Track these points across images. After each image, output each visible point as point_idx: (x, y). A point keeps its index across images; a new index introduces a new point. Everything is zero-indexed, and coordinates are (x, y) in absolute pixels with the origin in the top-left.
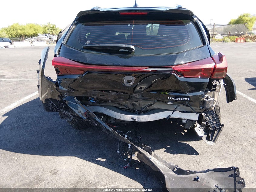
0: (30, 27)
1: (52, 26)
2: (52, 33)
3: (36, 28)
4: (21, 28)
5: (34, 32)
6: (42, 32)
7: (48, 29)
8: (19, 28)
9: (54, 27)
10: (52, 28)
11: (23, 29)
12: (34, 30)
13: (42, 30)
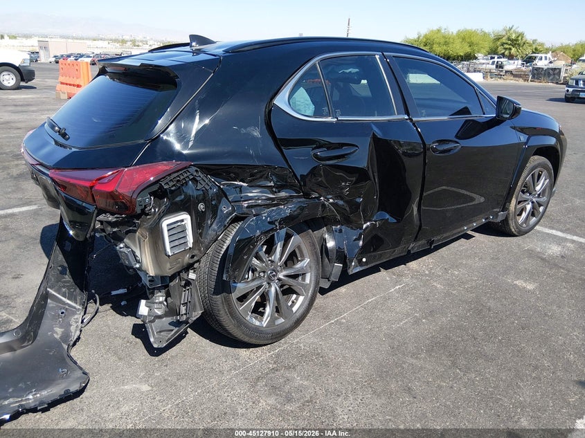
0: (464, 39)
1: (513, 37)
2: (510, 53)
3: (474, 40)
4: (442, 41)
5: (468, 50)
6: (488, 49)
7: (502, 44)
8: (437, 40)
9: (520, 38)
10: (512, 40)
11: (446, 43)
12: (470, 46)
13: (487, 45)
